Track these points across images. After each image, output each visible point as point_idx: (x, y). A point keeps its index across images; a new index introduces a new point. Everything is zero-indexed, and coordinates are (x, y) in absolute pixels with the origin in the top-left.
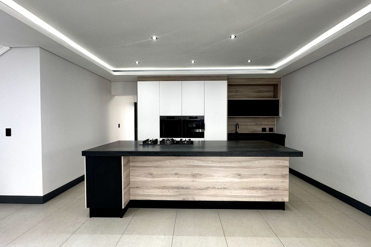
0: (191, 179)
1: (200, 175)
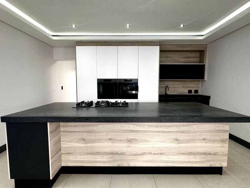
0: (126, 145)
1: (136, 140)
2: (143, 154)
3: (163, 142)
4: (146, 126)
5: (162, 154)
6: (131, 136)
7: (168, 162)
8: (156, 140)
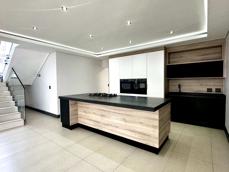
0: (100, 117)
1: (105, 116)
2: (108, 125)
3: (117, 119)
4: (109, 109)
5: (117, 127)
6: (103, 113)
7: (120, 133)
8: (113, 118)
